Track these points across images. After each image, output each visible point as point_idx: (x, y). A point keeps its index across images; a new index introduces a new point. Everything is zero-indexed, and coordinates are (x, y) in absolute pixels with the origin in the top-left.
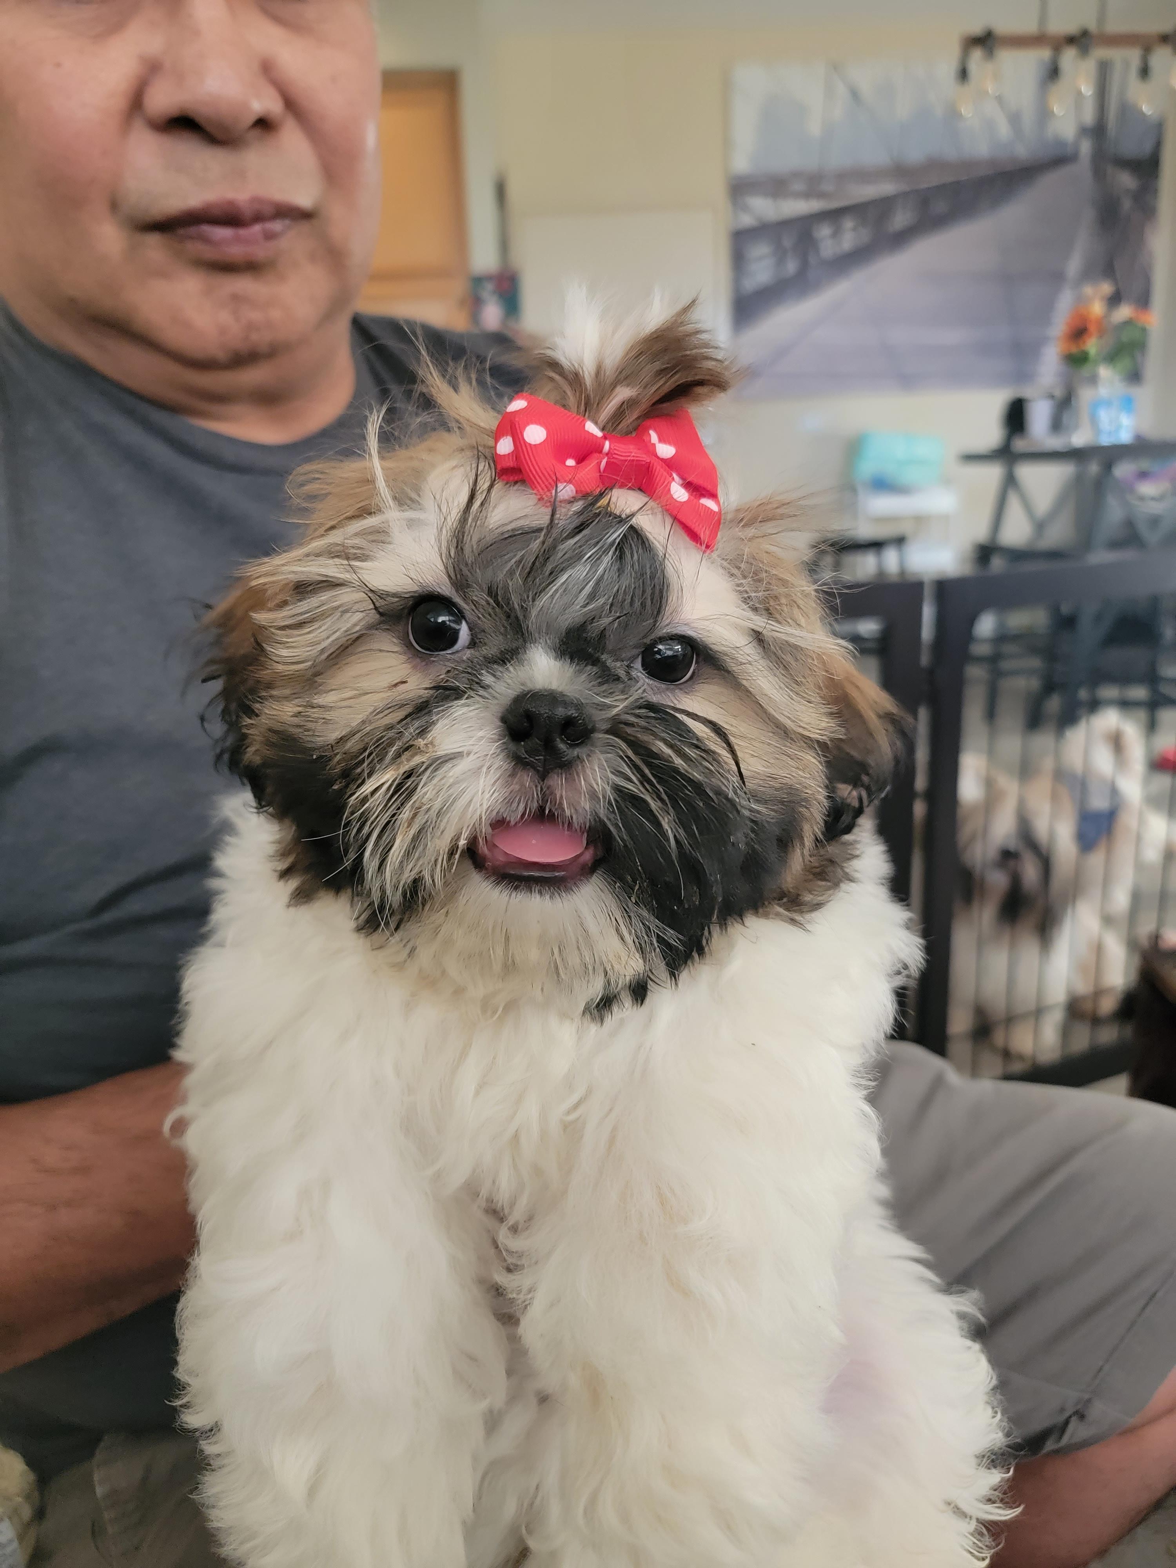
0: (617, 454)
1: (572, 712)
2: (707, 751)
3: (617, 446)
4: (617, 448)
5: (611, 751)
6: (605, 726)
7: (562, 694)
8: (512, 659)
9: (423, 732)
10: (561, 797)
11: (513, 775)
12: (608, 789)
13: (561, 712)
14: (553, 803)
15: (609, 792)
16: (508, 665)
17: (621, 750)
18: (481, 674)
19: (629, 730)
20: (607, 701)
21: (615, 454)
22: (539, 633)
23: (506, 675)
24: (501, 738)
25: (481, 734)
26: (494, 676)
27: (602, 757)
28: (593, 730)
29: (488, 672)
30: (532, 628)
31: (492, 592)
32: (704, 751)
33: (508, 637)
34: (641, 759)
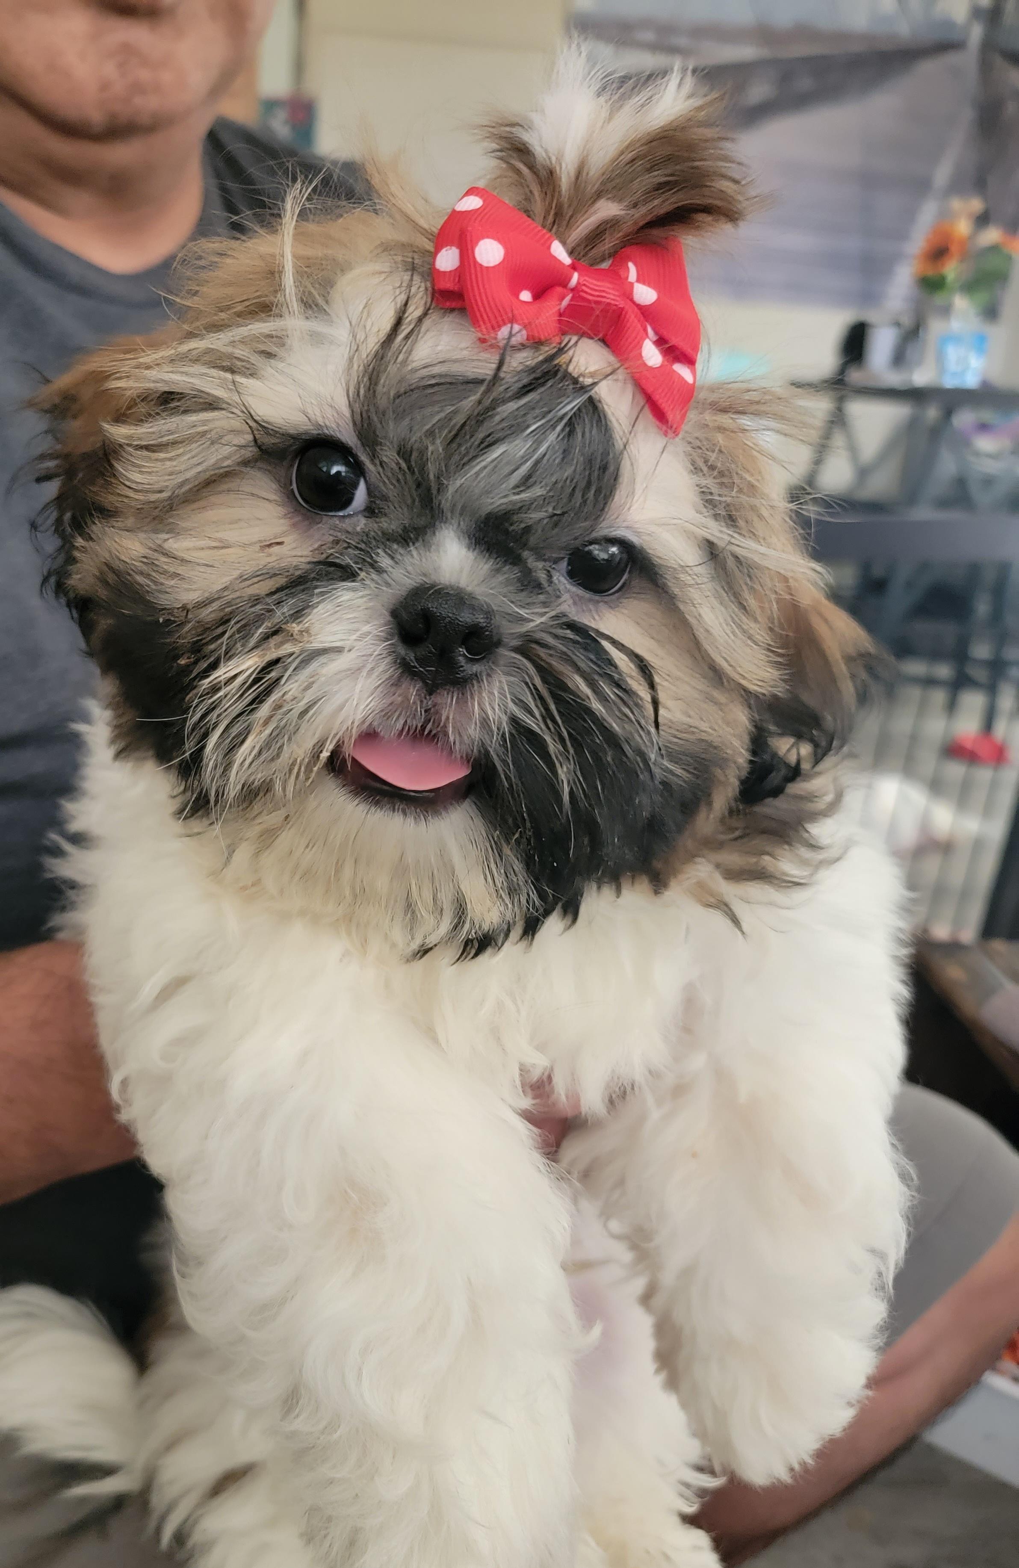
0: (586, 292)
1: (480, 619)
2: (628, 691)
3: (587, 281)
4: (587, 284)
5: (514, 674)
6: (515, 643)
7: (471, 596)
8: (417, 540)
9: (298, 615)
10: (448, 718)
11: (397, 684)
12: (505, 719)
13: (466, 617)
14: (436, 724)
15: (505, 724)
16: (412, 548)
17: (527, 674)
18: (378, 554)
19: (542, 652)
20: (521, 612)
21: (583, 291)
22: (452, 512)
23: (407, 559)
24: (389, 637)
25: (366, 628)
26: (392, 558)
27: (504, 679)
28: (499, 643)
29: (385, 552)
30: (446, 505)
31: (404, 452)
32: (625, 690)
33: (415, 510)
34: (549, 689)
